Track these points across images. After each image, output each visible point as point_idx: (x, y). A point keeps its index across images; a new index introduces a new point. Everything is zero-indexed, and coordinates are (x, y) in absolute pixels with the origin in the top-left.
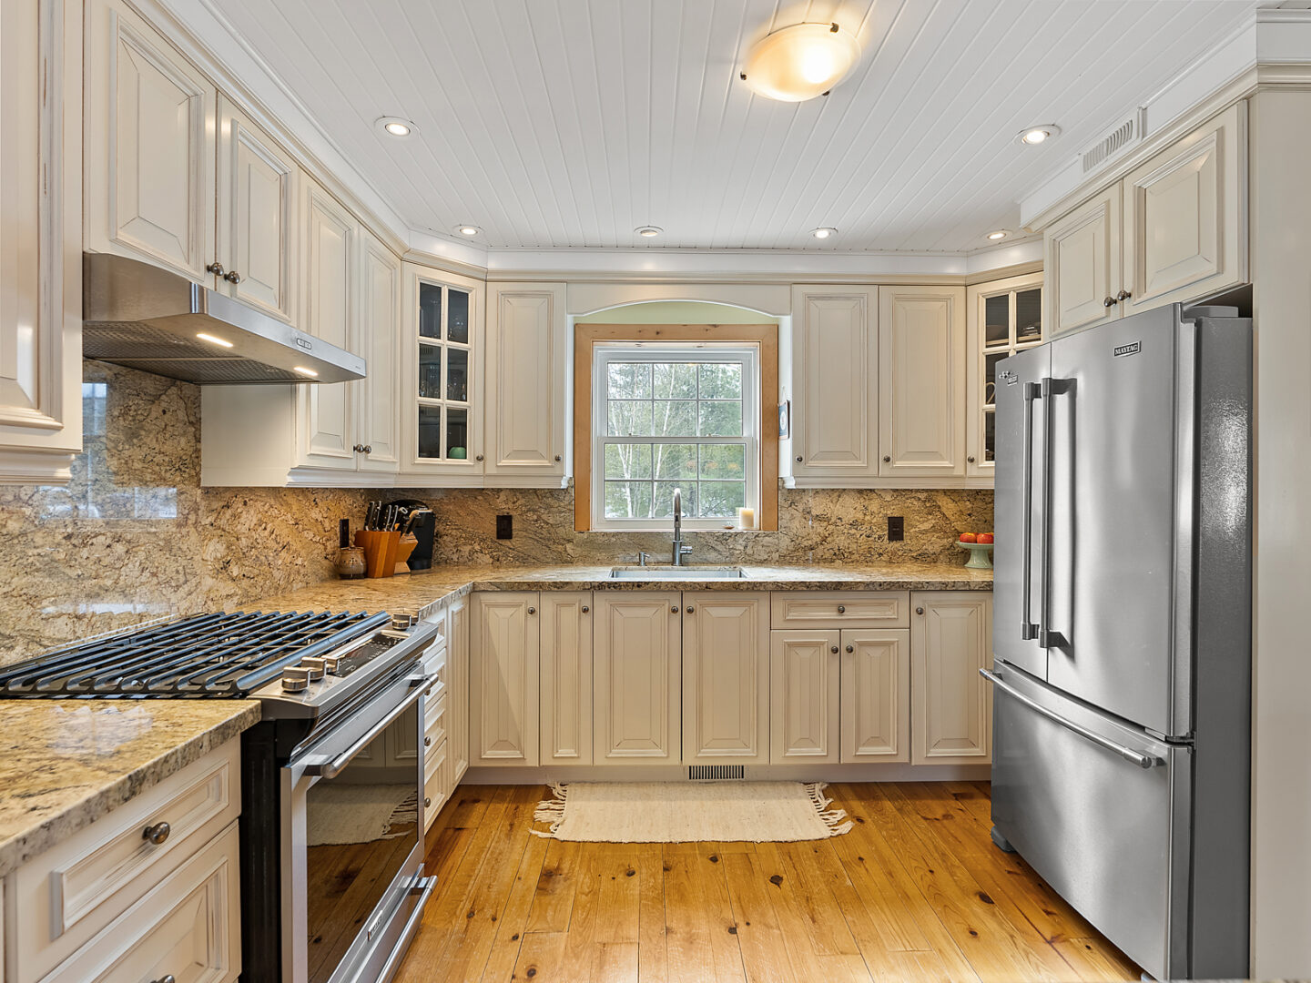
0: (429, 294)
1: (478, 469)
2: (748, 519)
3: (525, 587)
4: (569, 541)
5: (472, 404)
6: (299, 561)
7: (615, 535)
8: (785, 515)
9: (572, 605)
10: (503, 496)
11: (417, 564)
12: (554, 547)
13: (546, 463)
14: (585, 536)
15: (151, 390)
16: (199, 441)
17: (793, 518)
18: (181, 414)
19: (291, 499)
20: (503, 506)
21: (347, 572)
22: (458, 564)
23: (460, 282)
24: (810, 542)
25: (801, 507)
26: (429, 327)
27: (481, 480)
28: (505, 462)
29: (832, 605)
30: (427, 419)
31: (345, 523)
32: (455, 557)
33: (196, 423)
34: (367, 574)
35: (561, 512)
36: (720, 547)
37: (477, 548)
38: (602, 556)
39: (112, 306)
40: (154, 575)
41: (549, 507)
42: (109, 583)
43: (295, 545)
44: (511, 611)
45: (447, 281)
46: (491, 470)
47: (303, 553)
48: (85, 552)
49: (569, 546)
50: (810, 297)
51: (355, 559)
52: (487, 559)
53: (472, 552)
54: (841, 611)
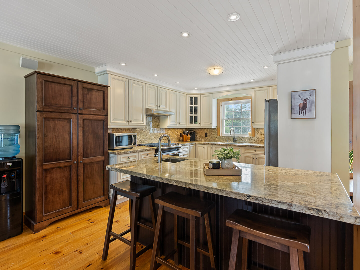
0: (191, 99)
1: (199, 125)
2: (250, 134)
3: (203, 144)
4: (216, 137)
5: (198, 115)
6: (173, 138)
7: (224, 137)
8: (256, 133)
9: (210, 147)
10: (206, 130)
11: (192, 140)
12: (214, 138)
13: (209, 124)
14: (219, 137)
15: (154, 118)
16: (159, 123)
17: (258, 134)
18: (157, 120)
19: (172, 130)
20: (206, 131)
21: (180, 140)
22: (199, 141)
23: (196, 96)
24: (261, 139)
25: (259, 132)
26: (191, 104)
27: (200, 127)
28: (203, 124)
29: (254, 150)
30: (191, 117)
31: (181, 134)
32: (199, 140)
33: (159, 121)
34: (183, 141)
35: (215, 132)
36: (243, 140)
37: (202, 138)
38: (222, 140)
39: (148, 112)
40: (154, 138)
41: (213, 131)
42: (150, 138)
43: (172, 136)
44: (201, 147)
45: (194, 96)
46: (201, 125)
47: (174, 137)
48: (148, 135)
49: (216, 138)
50: (255, 91)
51: (181, 139)
52: (204, 140)
53: (201, 139)
54: (255, 151)
